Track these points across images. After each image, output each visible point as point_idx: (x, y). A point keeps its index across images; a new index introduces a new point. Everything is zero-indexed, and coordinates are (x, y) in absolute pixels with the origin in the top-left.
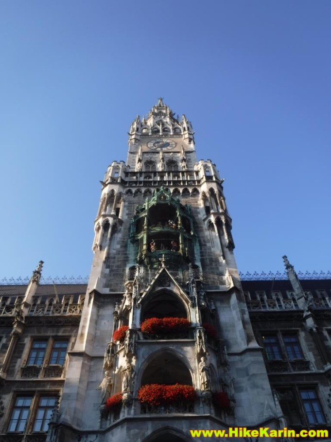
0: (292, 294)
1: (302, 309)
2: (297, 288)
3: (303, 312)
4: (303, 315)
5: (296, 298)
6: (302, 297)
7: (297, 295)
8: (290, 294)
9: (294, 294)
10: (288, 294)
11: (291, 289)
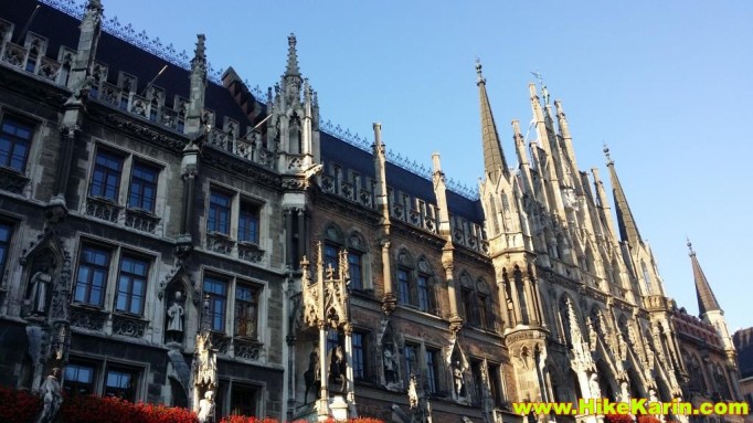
0: (69, 57)
1: (72, 90)
2: (85, 51)
3: (69, 94)
4: (66, 101)
5: (73, 66)
6: (82, 70)
7: (77, 62)
8: (66, 53)
9: (74, 58)
10: (62, 53)
11: (73, 45)
